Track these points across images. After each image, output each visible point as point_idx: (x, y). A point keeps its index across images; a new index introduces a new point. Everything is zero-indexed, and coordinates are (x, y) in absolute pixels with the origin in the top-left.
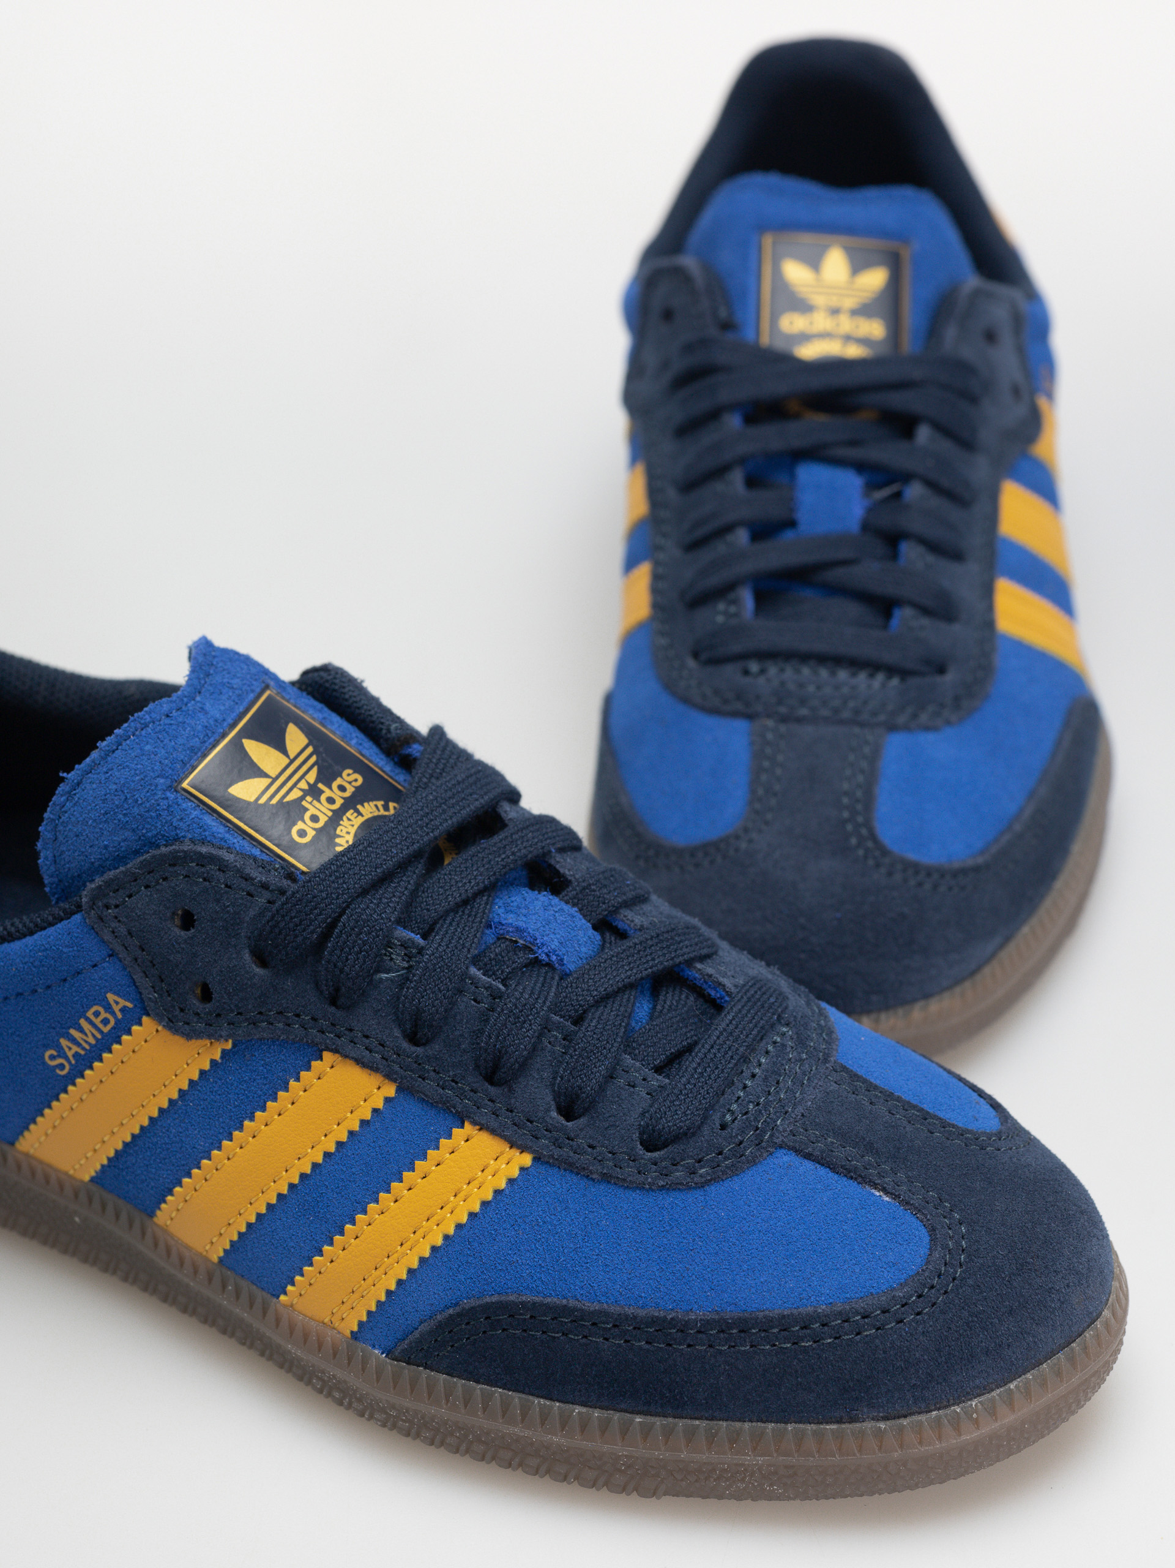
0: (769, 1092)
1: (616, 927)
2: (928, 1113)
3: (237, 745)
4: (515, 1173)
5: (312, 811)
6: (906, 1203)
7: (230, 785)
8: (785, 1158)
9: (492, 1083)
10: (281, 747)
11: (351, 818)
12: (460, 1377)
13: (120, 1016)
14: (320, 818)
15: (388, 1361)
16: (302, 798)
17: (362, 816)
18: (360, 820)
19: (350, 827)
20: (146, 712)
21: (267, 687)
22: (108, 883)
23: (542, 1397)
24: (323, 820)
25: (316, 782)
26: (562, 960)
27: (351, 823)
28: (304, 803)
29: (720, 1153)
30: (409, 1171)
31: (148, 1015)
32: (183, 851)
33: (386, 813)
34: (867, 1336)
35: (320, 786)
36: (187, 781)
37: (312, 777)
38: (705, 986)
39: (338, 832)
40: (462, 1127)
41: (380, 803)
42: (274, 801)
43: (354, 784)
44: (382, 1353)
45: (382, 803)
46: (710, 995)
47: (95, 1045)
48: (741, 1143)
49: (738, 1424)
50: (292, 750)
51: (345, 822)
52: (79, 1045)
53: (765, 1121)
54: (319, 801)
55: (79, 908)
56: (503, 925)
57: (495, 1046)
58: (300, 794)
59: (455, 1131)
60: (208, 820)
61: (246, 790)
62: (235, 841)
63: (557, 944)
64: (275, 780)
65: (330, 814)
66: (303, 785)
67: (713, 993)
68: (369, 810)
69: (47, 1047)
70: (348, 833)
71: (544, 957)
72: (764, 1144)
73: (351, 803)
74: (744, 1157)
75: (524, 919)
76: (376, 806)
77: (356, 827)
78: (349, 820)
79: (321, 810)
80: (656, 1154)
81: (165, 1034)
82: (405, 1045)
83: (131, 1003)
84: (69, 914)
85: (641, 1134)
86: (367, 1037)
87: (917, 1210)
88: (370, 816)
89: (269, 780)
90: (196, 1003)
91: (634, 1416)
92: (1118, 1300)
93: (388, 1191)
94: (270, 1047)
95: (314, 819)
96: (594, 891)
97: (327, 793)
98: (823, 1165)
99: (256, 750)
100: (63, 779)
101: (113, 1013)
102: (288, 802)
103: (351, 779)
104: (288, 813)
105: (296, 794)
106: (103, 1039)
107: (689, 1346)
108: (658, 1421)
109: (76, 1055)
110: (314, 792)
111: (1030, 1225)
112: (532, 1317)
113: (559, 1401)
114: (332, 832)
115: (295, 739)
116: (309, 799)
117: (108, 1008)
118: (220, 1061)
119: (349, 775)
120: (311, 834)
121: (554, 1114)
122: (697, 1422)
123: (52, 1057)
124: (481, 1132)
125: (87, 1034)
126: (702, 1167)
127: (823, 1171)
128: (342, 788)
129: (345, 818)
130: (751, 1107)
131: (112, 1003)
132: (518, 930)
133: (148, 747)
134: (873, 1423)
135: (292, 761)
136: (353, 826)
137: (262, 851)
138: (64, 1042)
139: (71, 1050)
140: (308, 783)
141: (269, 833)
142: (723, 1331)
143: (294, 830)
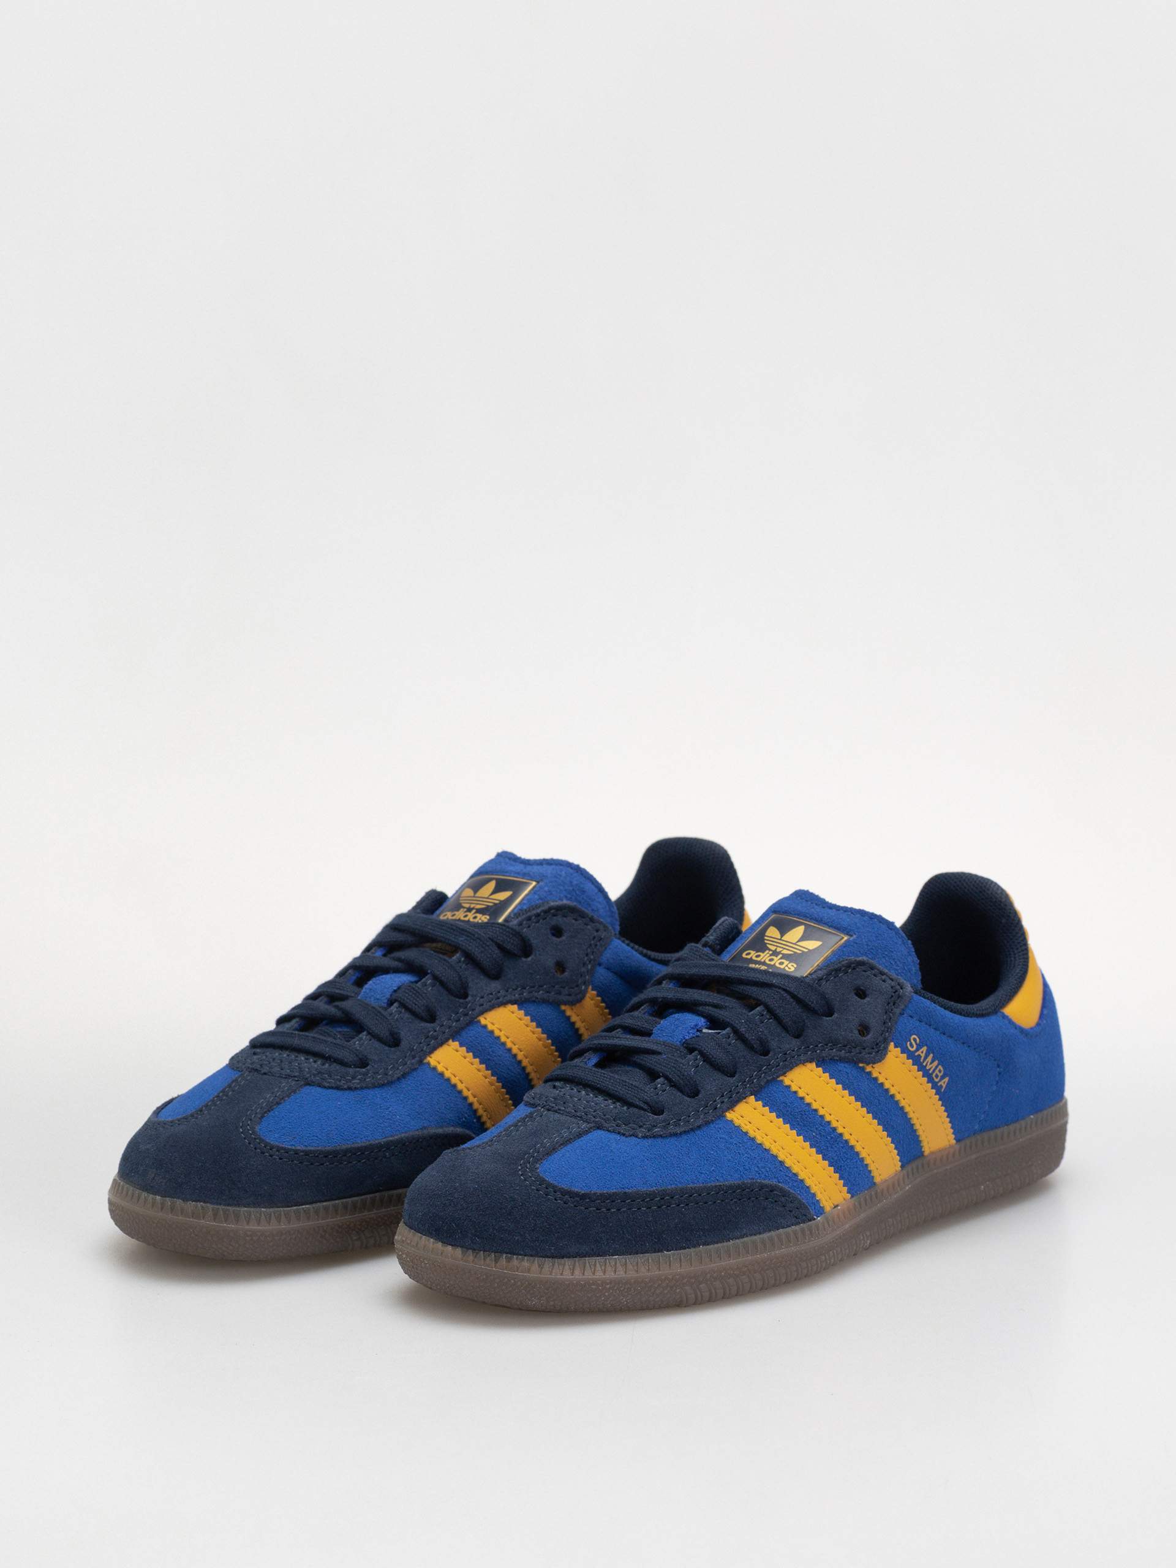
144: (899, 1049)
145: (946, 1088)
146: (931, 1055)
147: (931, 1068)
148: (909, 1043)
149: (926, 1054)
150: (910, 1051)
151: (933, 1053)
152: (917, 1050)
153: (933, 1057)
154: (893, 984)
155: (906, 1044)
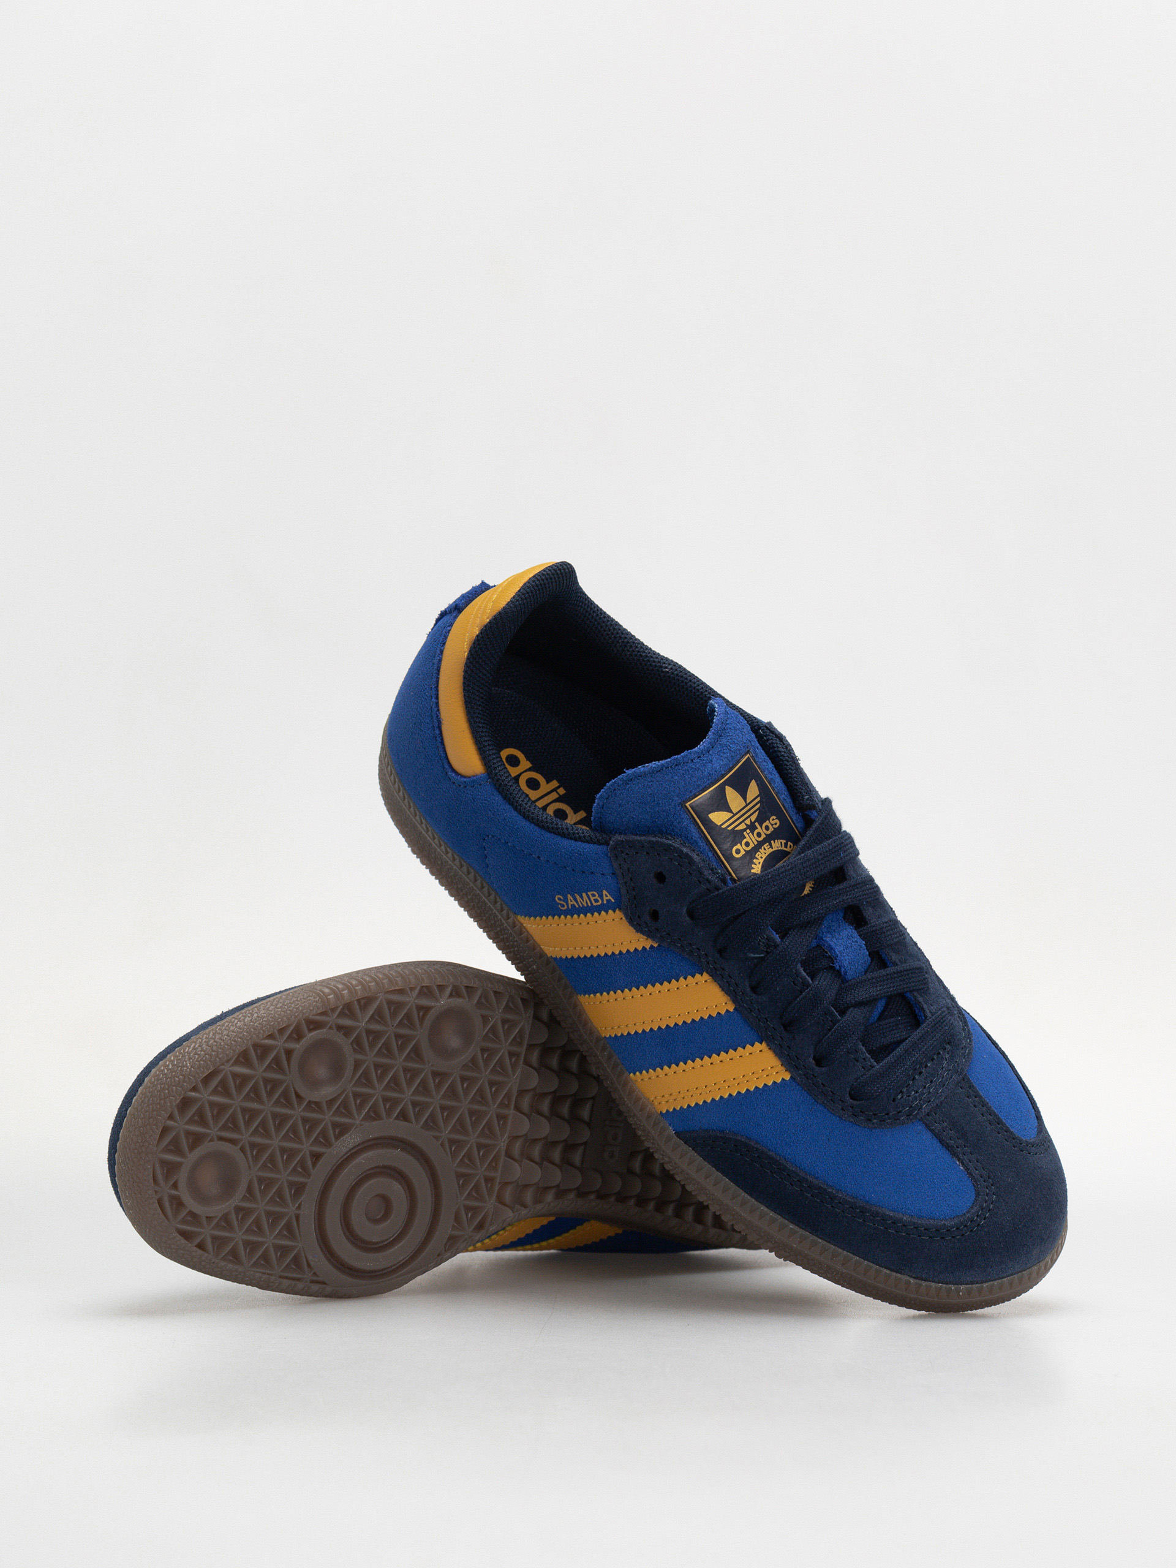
0: (925, 1087)
1: (881, 956)
2: (1002, 1121)
3: (721, 789)
4: (779, 1081)
5: (747, 839)
6: (970, 1174)
7: (711, 813)
8: (920, 1127)
9: (785, 1029)
10: (744, 796)
11: (766, 848)
12: (709, 1163)
13: (605, 902)
14: (751, 844)
15: (675, 1137)
16: (745, 830)
17: (772, 848)
18: (771, 850)
19: (763, 854)
20: (682, 756)
21: (748, 752)
22: (628, 842)
23: (747, 1193)
24: (752, 845)
25: (755, 822)
26: (846, 972)
27: (765, 851)
28: (745, 833)
29: (887, 1114)
30: (724, 1052)
31: (620, 909)
32: (674, 847)
33: (785, 849)
34: (923, 1239)
35: (757, 824)
36: (689, 803)
37: (753, 818)
38: (914, 1005)
39: (756, 856)
40: (761, 1043)
41: (784, 841)
42: (730, 828)
43: (774, 826)
44: (674, 1130)
45: (785, 841)
46: (915, 1011)
47: (586, 907)
48: (900, 1112)
49: (840, 1250)
50: (750, 797)
51: (762, 850)
52: (577, 902)
53: (917, 1104)
54: (753, 834)
55: (608, 844)
56: (823, 940)
57: (795, 1014)
58: (745, 827)
59: (757, 1044)
60: (692, 828)
61: (718, 818)
62: (702, 844)
63: (847, 963)
64: (735, 815)
65: (756, 843)
66: (748, 822)
67: (917, 1011)
68: (777, 845)
69: (559, 894)
70: (761, 857)
71: (838, 968)
72: (912, 1117)
73: (769, 839)
74: (898, 1121)
75: (835, 941)
76: (781, 843)
77: (767, 855)
78: (765, 849)
79: (751, 839)
80: (855, 1102)
81: (625, 921)
82: (748, 989)
83: (615, 900)
84: (599, 843)
85: (851, 1089)
86: (730, 977)
87: (974, 1180)
88: (776, 849)
89: (732, 815)
90: (647, 918)
91: (790, 1223)
92: (1057, 1251)
93: (710, 1057)
94: (677, 956)
95: (747, 844)
96: (877, 934)
97: (759, 830)
98: (937, 1137)
99: (731, 794)
100: (625, 772)
101: (603, 900)
102: (737, 830)
103: (774, 822)
104: (735, 837)
105: (742, 827)
106: (591, 907)
107: (832, 1206)
108: (801, 1231)
109: (573, 905)
110: (752, 827)
111: (1028, 1207)
112: (758, 1156)
113: (755, 1199)
114: (754, 854)
115: (753, 790)
116: (748, 831)
117: (601, 896)
118: (648, 949)
119: (773, 820)
120: (743, 852)
121: (811, 1060)
122: (820, 1241)
123: (559, 899)
124: (769, 1051)
125: (584, 900)
126: (875, 1119)
127: (935, 1141)
128: (767, 828)
129: (763, 847)
130: (913, 1093)
131: (604, 894)
132: (831, 948)
133: (676, 778)
134: (908, 1278)
135: (747, 805)
136: (765, 853)
137: (714, 855)
138: (569, 897)
139: (571, 902)
140: (751, 821)
141: (721, 846)
142: (852, 1207)
143: (735, 848)
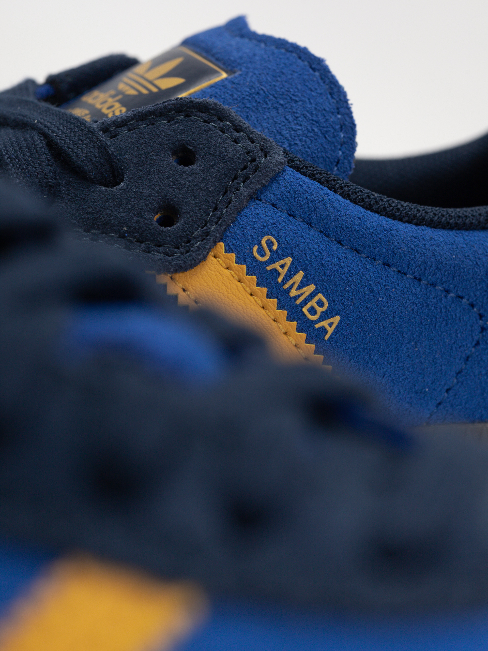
144: (233, 256)
145: (332, 334)
146: (301, 274)
147: (299, 296)
148: (255, 248)
149: (289, 270)
150: (256, 261)
151: (305, 270)
152: (272, 261)
153: (305, 277)
154: (251, 146)
155: (251, 249)
